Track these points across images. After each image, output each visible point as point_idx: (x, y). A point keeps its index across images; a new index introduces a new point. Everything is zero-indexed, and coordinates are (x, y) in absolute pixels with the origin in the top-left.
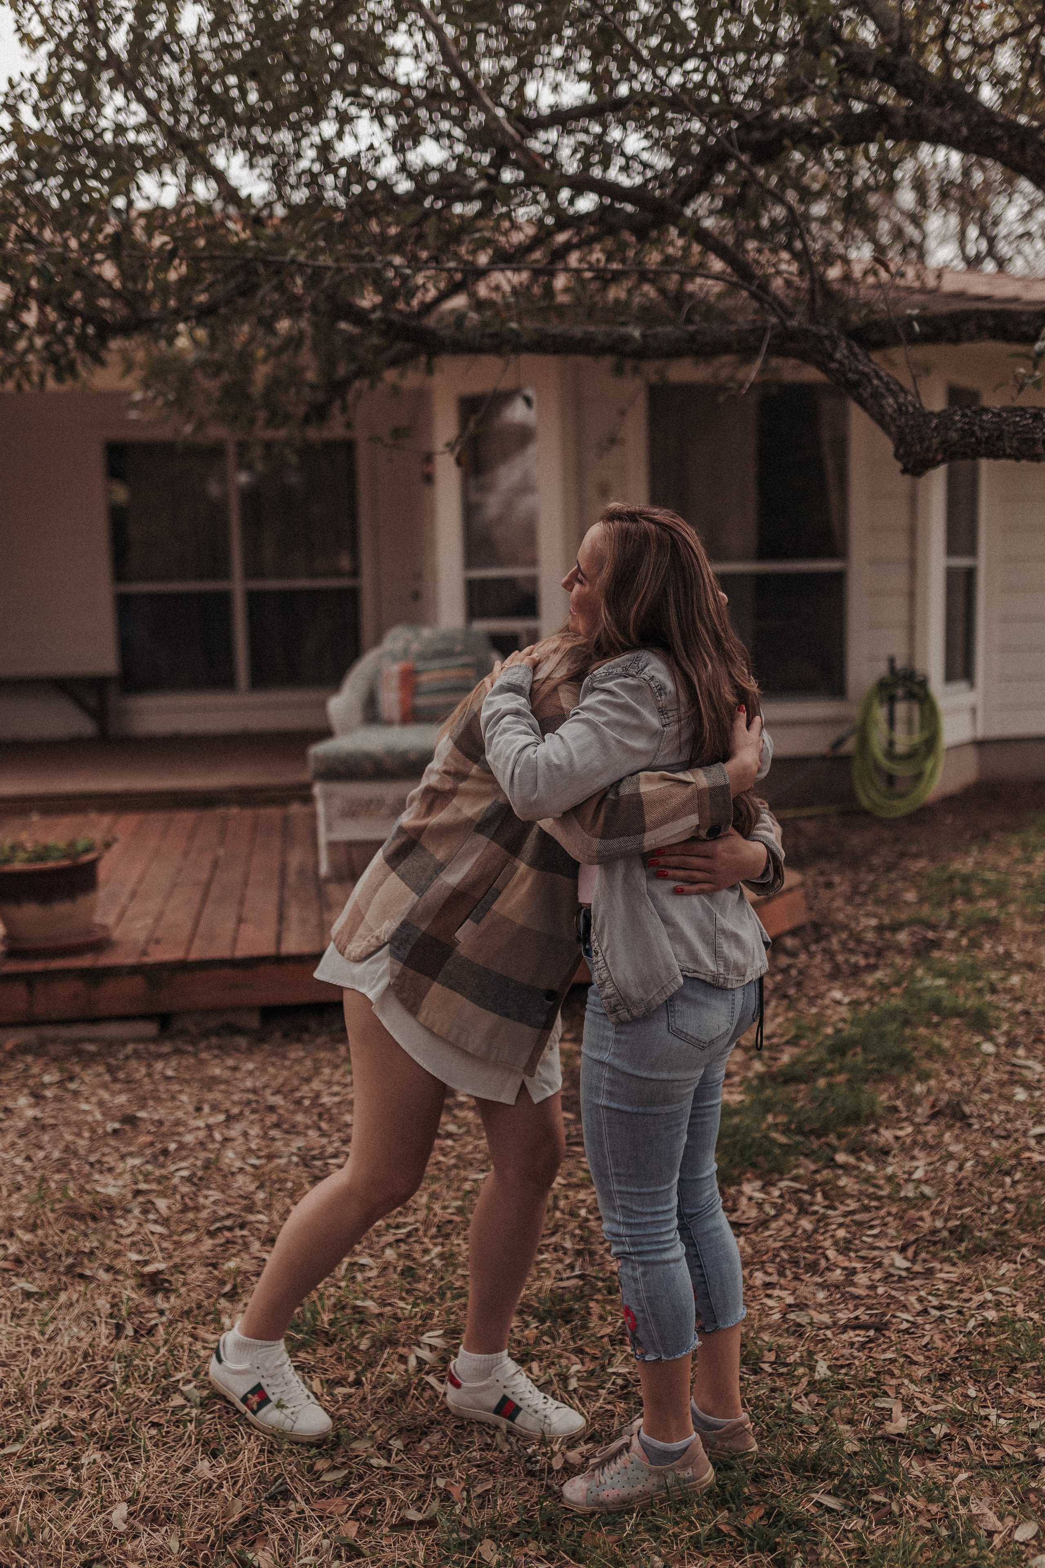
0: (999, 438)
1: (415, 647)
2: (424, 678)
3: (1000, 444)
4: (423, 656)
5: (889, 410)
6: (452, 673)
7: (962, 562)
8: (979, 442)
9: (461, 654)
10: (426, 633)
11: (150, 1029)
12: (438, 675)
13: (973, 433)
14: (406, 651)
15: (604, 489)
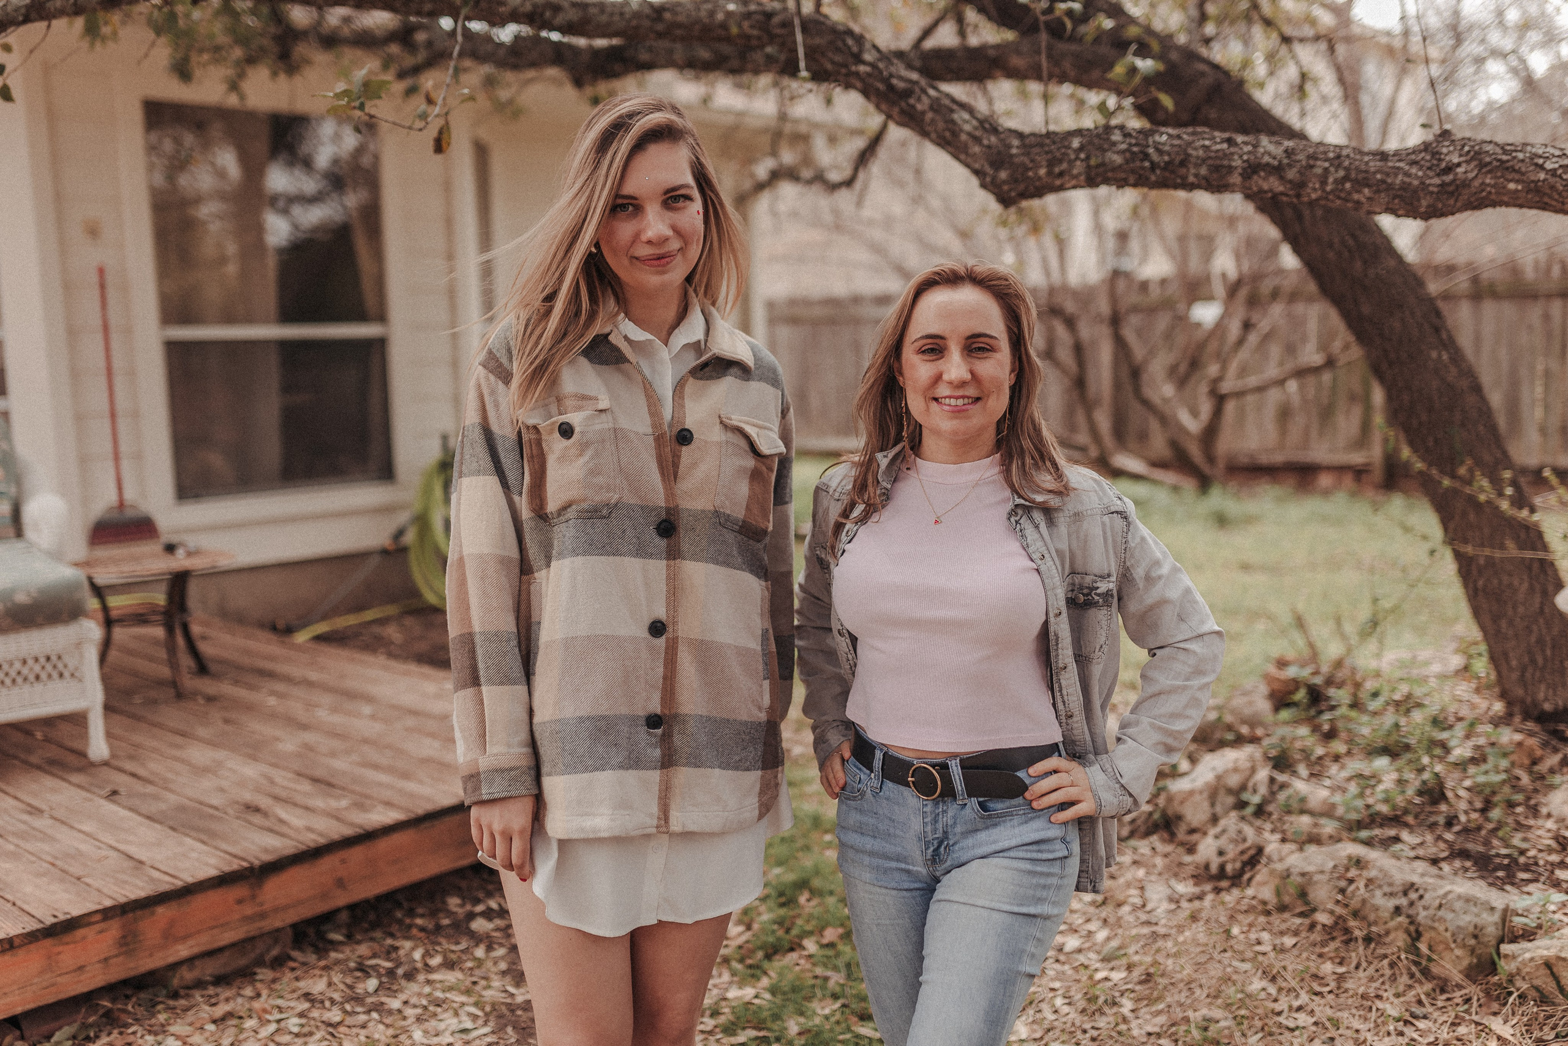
0: (1183, 163)
3: (1183, 171)
5: (967, 127)
8: (1154, 166)
13: (1146, 156)
15: (93, 231)
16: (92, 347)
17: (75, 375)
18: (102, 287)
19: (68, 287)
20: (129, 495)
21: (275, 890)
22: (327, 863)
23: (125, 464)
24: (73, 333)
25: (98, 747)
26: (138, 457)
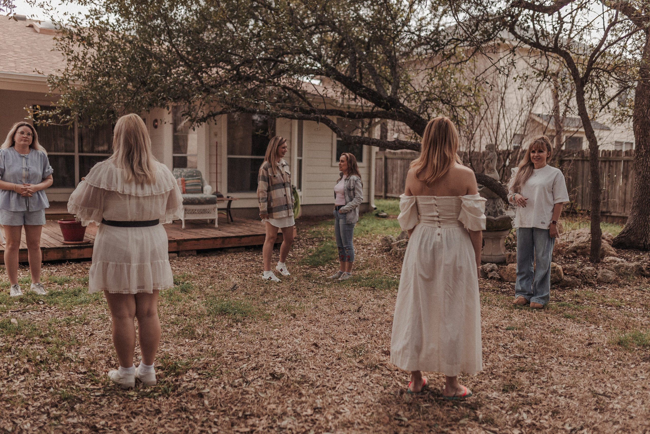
1: (183, 174)
2: (187, 182)
4: (185, 176)
6: (195, 181)
7: (300, 158)
9: (196, 176)
10: (185, 170)
11: (176, 255)
12: (191, 181)
14: (181, 175)
15: (216, 135)
16: (214, 158)
17: (210, 164)
18: (217, 146)
19: (210, 146)
20: (218, 190)
21: (243, 240)
22: (251, 238)
23: (218, 183)
24: (210, 155)
25: (216, 225)
26: (221, 182)
